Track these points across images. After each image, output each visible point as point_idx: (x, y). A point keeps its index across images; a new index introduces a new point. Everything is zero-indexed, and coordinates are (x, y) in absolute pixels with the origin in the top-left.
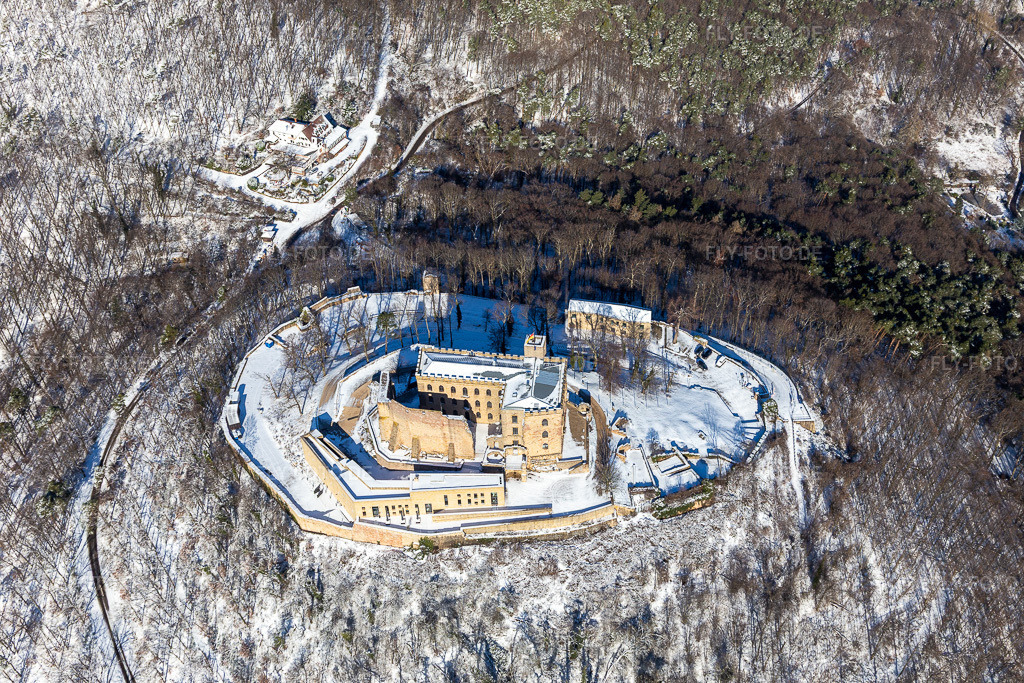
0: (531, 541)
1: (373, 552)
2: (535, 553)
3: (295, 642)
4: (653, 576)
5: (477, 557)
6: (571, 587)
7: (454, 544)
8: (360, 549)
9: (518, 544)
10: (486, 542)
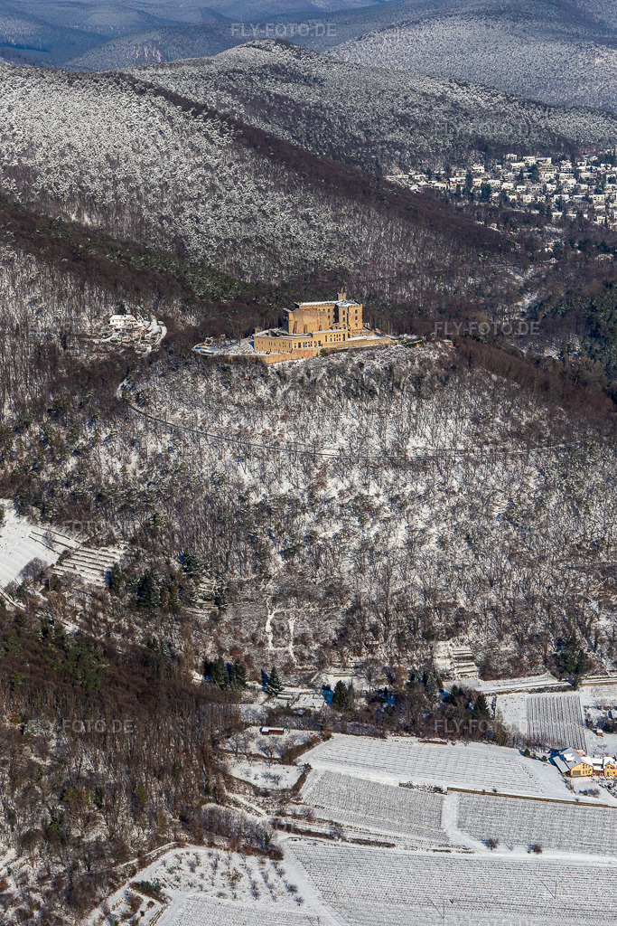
0: (362, 349)
1: (301, 361)
2: (365, 353)
3: (279, 392)
4: (410, 363)
5: (343, 355)
6: (382, 362)
7: (334, 351)
8: (296, 361)
9: (357, 350)
10: (346, 350)
